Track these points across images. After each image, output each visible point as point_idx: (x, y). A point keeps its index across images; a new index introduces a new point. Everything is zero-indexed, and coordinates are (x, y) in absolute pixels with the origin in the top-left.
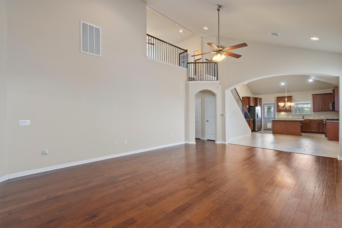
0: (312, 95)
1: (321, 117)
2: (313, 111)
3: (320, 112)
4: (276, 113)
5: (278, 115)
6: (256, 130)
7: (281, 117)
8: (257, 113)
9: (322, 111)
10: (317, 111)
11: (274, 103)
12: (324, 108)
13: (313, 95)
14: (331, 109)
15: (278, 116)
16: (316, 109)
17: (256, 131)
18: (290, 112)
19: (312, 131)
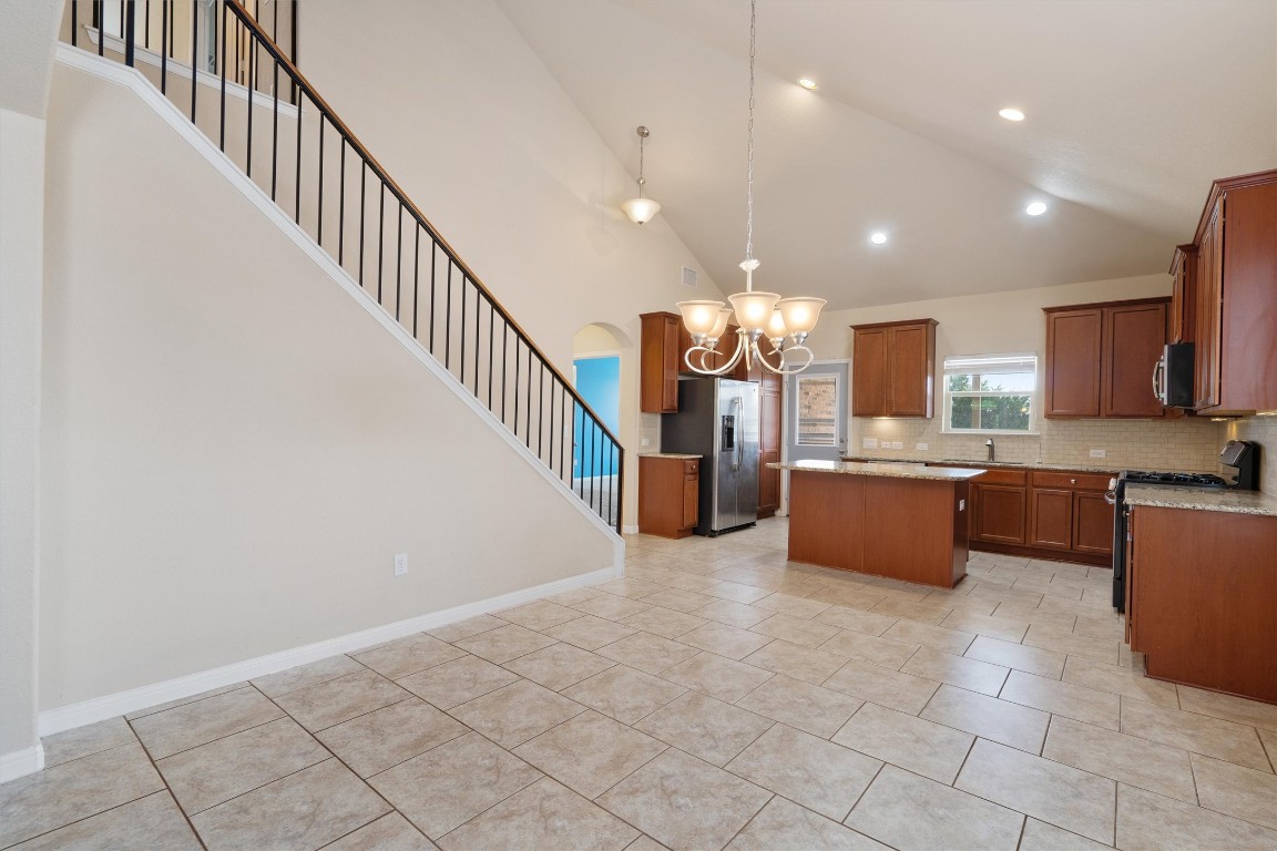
0: (1042, 313)
1: (1093, 453)
2: (1049, 416)
3: (1086, 424)
4: (852, 422)
5: (862, 435)
6: (715, 527)
7: (875, 445)
8: (730, 419)
9: (1098, 415)
10: (1073, 411)
11: (843, 361)
12: (1109, 392)
13: (1048, 311)
14: (1164, 395)
15: (861, 442)
16: (1064, 406)
17: (713, 534)
18: (919, 421)
19: (1034, 542)
